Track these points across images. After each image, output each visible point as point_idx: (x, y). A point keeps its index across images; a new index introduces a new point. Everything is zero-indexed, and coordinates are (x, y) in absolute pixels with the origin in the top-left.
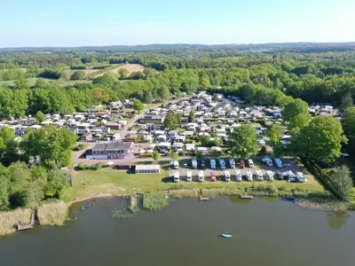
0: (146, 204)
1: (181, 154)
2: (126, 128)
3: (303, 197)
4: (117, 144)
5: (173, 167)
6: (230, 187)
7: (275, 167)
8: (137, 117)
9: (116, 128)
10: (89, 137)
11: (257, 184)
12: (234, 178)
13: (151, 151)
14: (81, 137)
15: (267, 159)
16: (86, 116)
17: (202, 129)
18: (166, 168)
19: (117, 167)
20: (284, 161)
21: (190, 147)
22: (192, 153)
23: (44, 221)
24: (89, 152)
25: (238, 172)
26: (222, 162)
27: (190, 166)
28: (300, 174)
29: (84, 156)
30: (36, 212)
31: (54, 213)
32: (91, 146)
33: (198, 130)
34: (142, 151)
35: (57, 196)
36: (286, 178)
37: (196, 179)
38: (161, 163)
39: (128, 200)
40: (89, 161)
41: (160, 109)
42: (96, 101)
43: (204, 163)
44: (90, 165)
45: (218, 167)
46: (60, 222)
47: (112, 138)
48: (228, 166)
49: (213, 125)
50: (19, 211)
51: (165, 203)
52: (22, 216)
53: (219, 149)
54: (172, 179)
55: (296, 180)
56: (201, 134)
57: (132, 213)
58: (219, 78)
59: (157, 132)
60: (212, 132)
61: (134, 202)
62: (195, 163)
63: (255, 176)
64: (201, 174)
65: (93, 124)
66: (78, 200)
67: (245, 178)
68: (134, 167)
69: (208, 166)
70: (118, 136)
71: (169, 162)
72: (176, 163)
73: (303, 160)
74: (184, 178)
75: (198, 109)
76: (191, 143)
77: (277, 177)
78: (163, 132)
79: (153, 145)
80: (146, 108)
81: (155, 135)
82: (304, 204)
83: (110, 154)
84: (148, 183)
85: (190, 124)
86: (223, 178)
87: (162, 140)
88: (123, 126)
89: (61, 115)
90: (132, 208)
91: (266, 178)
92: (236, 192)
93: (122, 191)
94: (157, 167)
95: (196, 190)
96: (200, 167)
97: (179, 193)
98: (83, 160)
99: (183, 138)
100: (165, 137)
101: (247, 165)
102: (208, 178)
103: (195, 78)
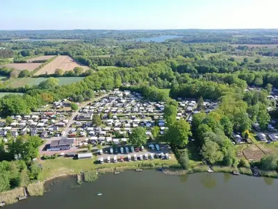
0: (86, 179)
1: (104, 145)
2: (69, 125)
3: (167, 168)
4: (65, 140)
5: (99, 154)
6: (131, 165)
7: (155, 150)
8: (74, 115)
9: (62, 126)
10: (46, 135)
11: (145, 162)
12: (133, 159)
13: (86, 144)
14: (40, 134)
15: (152, 146)
16: (40, 116)
17: (116, 125)
18: (95, 154)
19: (66, 156)
20: (160, 146)
21: (109, 139)
22: (110, 143)
23: (32, 193)
24: (47, 147)
25: (135, 155)
26: (127, 149)
27: (109, 153)
28: (167, 155)
29: (45, 149)
30: (26, 189)
31: (37, 188)
32: (48, 141)
33: (114, 125)
34: (81, 144)
35: (36, 178)
36: (160, 157)
37: (112, 161)
38: (92, 151)
39: (76, 177)
40: (49, 153)
41: (88, 107)
42: (44, 102)
43: (117, 149)
44: (50, 156)
45: (125, 152)
46: (41, 194)
47: (60, 135)
48: (130, 151)
49: (123, 120)
50: (16, 189)
51: (96, 177)
52: (19, 192)
53: (125, 140)
54: (99, 162)
55: (165, 158)
56: (115, 129)
57: (79, 184)
58: (128, 77)
59: (89, 129)
60: (121, 127)
61: (79, 178)
62: (112, 151)
63: (144, 157)
64: (115, 157)
65: (46, 123)
66: (48, 179)
67: (139, 158)
68: (77, 156)
69: (120, 152)
70: (64, 134)
71: (97, 150)
72: (101, 151)
73: (171, 145)
74: (106, 161)
75: (113, 106)
76: (109, 136)
77: (155, 157)
78: (92, 129)
79: (87, 139)
80: (79, 106)
81: (88, 131)
82: (167, 172)
83: (62, 148)
84: (85, 165)
85: (109, 121)
86: (126, 159)
87: (92, 135)
88: (66, 124)
89: (22, 115)
90: (79, 182)
91: (150, 157)
92: (133, 167)
93: (72, 172)
94: (90, 154)
95: (112, 168)
96: (115, 153)
97: (104, 170)
98: (45, 152)
99: (104, 133)
100: (93, 132)
101: (141, 150)
102: (119, 160)
103: (111, 79)
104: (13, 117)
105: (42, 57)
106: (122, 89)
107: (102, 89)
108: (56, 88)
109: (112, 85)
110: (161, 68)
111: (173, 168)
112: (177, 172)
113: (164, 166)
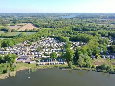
0: (32, 71)
1: (40, 58)
2: (28, 51)
4: (26, 56)
5: (38, 62)
7: (60, 61)
8: (31, 47)
9: (25, 51)
10: (19, 54)
11: (55, 65)
12: (51, 64)
13: (34, 58)
14: (17, 54)
15: (59, 59)
16: (17, 47)
17: (46, 51)
18: (37, 62)
19: (26, 62)
20: (62, 59)
21: (43, 56)
22: (43, 58)
23: (11, 75)
24: (19, 59)
25: (52, 62)
26: (49, 60)
27: (42, 61)
28: (64, 63)
29: (18, 59)
30: (9, 74)
31: (13, 74)
32: (19, 57)
34: (32, 58)
35: (13, 70)
36: (62, 63)
37: (43, 64)
38: (36, 61)
39: (28, 70)
41: (36, 44)
42: (19, 42)
43: (45, 60)
44: (19, 62)
45: (48, 61)
46: (15, 76)
47: (24, 54)
49: (49, 49)
50: (6, 74)
51: (36, 70)
52: (6, 75)
53: (49, 57)
54: (38, 65)
55: (64, 64)
56: (46, 52)
57: (29, 73)
59: (35, 52)
60: (48, 52)
61: (29, 71)
62: (43, 61)
63: (55, 63)
64: (44, 63)
65: (19, 50)
66: (18, 70)
67: (53, 64)
68: (30, 62)
69: (46, 61)
70: (26, 54)
71: (37, 60)
72: (39, 61)
73: (67, 59)
74: (40, 64)
76: (43, 55)
77: (60, 63)
78: (36, 52)
79: (34, 56)
80: (33, 43)
81: (35, 53)
82: (63, 69)
83: (24, 59)
84: (32, 66)
85: (43, 49)
86: (48, 64)
87: (36, 55)
88: (27, 50)
89: (11, 47)
90: (29, 72)
91: (57, 63)
92: (51, 67)
93: (27, 68)
94: (35, 62)
95: (43, 67)
96: (44, 62)
97: (39, 68)
98: (18, 60)
99: (41, 54)
100: (37, 54)
101: (54, 61)
102: (46, 64)
103: (47, 33)
104: (7, 47)
105: (21, 24)
106: (51, 37)
107: (43, 37)
108: (24, 36)
109: (47, 36)
110: (68, 29)
111: (66, 68)
112: (67, 69)
113: (63, 67)
